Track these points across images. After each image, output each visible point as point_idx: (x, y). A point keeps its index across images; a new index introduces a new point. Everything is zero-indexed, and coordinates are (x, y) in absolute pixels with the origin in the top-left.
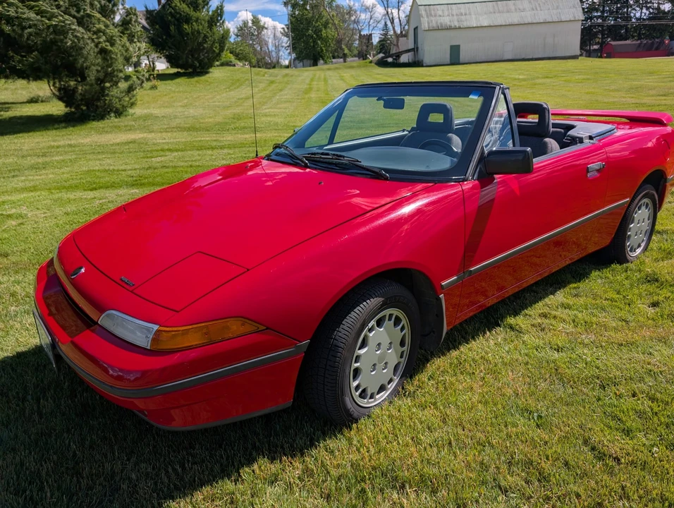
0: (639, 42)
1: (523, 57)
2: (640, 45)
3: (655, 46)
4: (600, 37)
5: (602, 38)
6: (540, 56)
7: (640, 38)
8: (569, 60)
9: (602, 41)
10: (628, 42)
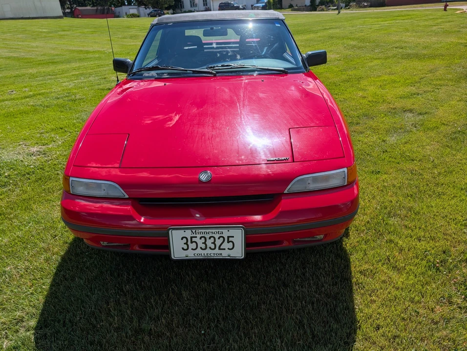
0: (95, 8)
1: (22, 16)
2: (97, 9)
3: (106, 11)
4: (69, 3)
5: (71, 5)
6: (35, 16)
7: (94, 6)
8: (59, 19)
9: (71, 6)
10: (89, 8)
